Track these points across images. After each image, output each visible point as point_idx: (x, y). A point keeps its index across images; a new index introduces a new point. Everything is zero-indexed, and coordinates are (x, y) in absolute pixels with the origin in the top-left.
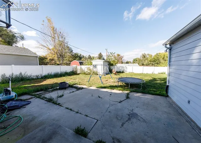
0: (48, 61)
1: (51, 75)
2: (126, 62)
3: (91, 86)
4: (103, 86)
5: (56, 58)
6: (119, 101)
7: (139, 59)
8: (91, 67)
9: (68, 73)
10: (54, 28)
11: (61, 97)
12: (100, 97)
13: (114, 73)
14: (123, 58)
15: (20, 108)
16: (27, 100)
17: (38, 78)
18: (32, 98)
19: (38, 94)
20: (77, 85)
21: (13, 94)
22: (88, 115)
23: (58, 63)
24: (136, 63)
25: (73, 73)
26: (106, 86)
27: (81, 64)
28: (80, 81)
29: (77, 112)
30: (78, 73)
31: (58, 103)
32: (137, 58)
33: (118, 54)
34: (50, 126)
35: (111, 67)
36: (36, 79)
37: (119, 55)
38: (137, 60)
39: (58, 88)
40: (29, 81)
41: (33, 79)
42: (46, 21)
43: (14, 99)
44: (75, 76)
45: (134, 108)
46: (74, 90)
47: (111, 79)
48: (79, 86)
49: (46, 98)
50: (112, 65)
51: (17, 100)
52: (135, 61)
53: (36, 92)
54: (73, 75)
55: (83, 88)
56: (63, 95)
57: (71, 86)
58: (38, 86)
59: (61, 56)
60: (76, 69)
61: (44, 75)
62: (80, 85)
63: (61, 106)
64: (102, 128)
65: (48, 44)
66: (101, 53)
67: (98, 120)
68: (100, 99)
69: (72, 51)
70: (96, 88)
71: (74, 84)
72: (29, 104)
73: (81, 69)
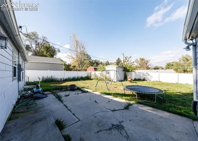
0: (71, 67)
1: (70, 79)
2: (153, 67)
3: (96, 91)
4: (108, 92)
5: (77, 65)
6: (113, 110)
7: (177, 63)
8: (104, 73)
9: (83, 78)
10: (77, 41)
11: (67, 96)
12: (96, 102)
13: (129, 80)
14: (148, 63)
15: (40, 99)
16: (47, 94)
17: (61, 81)
18: (50, 94)
19: (54, 92)
20: (84, 89)
21: (40, 89)
22: (75, 115)
23: (78, 69)
24: (171, 69)
25: (88, 78)
26: (111, 93)
27: (96, 69)
28: (90, 85)
29: (69, 110)
30: (92, 78)
31: (61, 100)
32: (172, 63)
33: (141, 58)
34: (46, 113)
35: (127, 73)
36: (60, 81)
37: (142, 60)
38: (173, 65)
39: (69, 89)
40: (55, 82)
41: (58, 81)
42: (72, 36)
43: (40, 92)
44: (88, 81)
45: (125, 120)
46: (80, 92)
47: (121, 87)
48: (86, 90)
49: (57, 95)
50: (128, 71)
51: (41, 94)
52: (169, 66)
53: (54, 90)
54: (87, 80)
55: (87, 92)
56: (69, 95)
57: (79, 89)
58: (58, 86)
59: (82, 63)
60: (90, 74)
61: (65, 78)
62: (87, 88)
63: (62, 102)
64: (78, 128)
65: (73, 54)
66: (119, 58)
67: (79, 120)
68: (96, 103)
69: (90, 58)
70: (100, 94)
71: (82, 88)
72: (46, 97)
73: (95, 74)
